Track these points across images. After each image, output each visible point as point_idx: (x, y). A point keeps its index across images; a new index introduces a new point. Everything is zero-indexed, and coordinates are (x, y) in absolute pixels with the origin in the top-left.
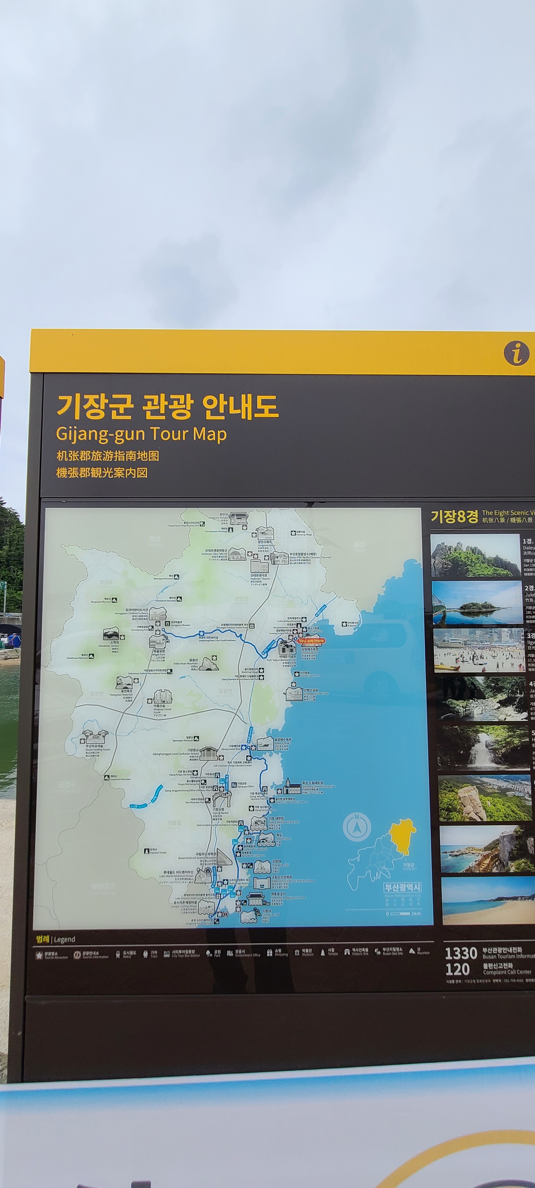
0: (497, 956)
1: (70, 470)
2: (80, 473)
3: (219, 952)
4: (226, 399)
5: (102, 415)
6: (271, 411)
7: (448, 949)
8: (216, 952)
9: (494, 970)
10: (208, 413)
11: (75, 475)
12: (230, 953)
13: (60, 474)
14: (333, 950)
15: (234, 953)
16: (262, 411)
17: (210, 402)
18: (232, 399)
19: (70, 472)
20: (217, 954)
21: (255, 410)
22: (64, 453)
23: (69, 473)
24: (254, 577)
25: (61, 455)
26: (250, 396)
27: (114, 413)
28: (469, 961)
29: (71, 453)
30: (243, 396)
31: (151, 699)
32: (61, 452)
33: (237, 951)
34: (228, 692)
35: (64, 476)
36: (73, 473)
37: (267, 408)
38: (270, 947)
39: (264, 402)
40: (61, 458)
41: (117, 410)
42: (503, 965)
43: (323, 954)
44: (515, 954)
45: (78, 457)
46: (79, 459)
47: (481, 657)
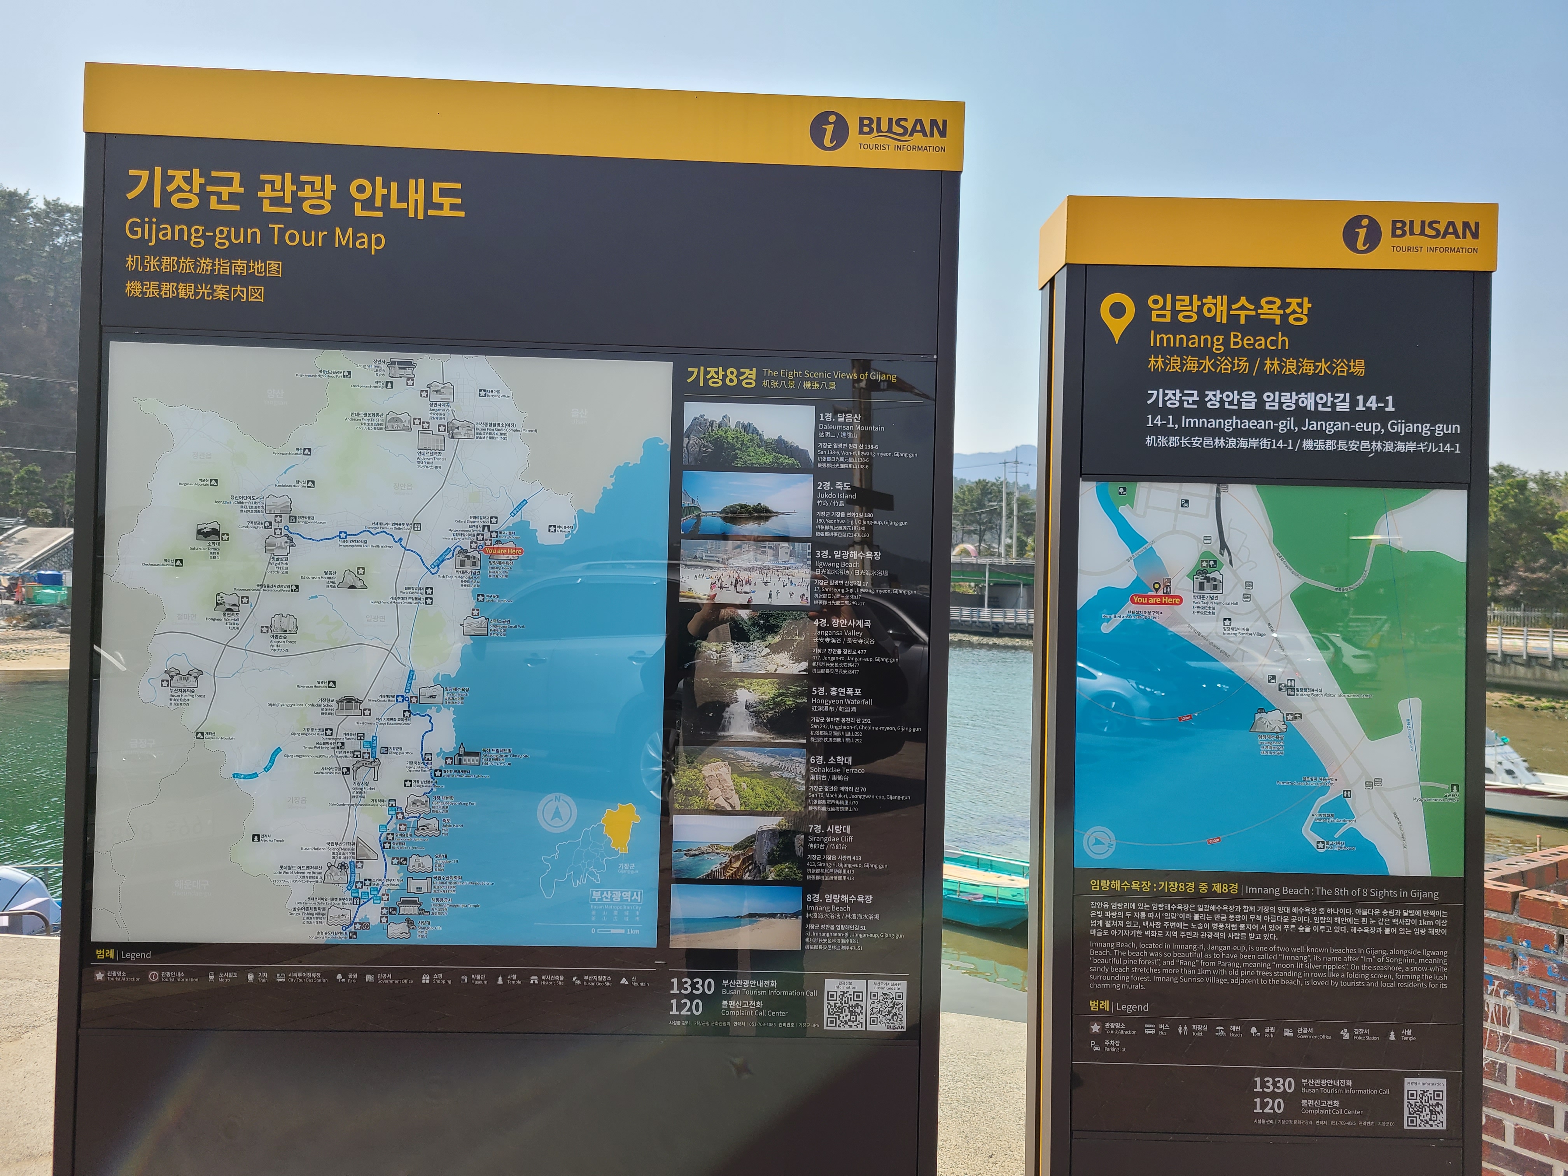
0: (742, 992)
1: (147, 285)
2: (161, 291)
3: (355, 976)
4: (386, 185)
5: (195, 202)
6: (453, 207)
7: (675, 980)
8: (350, 976)
9: (735, 1009)
10: (358, 205)
11: (153, 294)
12: (369, 978)
13: (131, 292)
14: (514, 977)
15: (376, 978)
16: (440, 206)
17: (361, 189)
18: (394, 186)
19: (146, 288)
20: (353, 979)
21: (429, 204)
22: (137, 259)
23: (144, 290)
24: (422, 456)
25: (132, 261)
26: (421, 182)
27: (213, 199)
28: (703, 996)
29: (147, 258)
30: (412, 182)
31: (267, 627)
32: (132, 257)
33: (380, 975)
34: (379, 620)
35: (138, 294)
36: (151, 290)
37: (447, 202)
38: (426, 971)
39: (443, 193)
40: (132, 266)
41: (219, 195)
42: (749, 1003)
43: (500, 981)
44: (767, 989)
45: (159, 266)
46: (159, 268)
47: (748, 582)
